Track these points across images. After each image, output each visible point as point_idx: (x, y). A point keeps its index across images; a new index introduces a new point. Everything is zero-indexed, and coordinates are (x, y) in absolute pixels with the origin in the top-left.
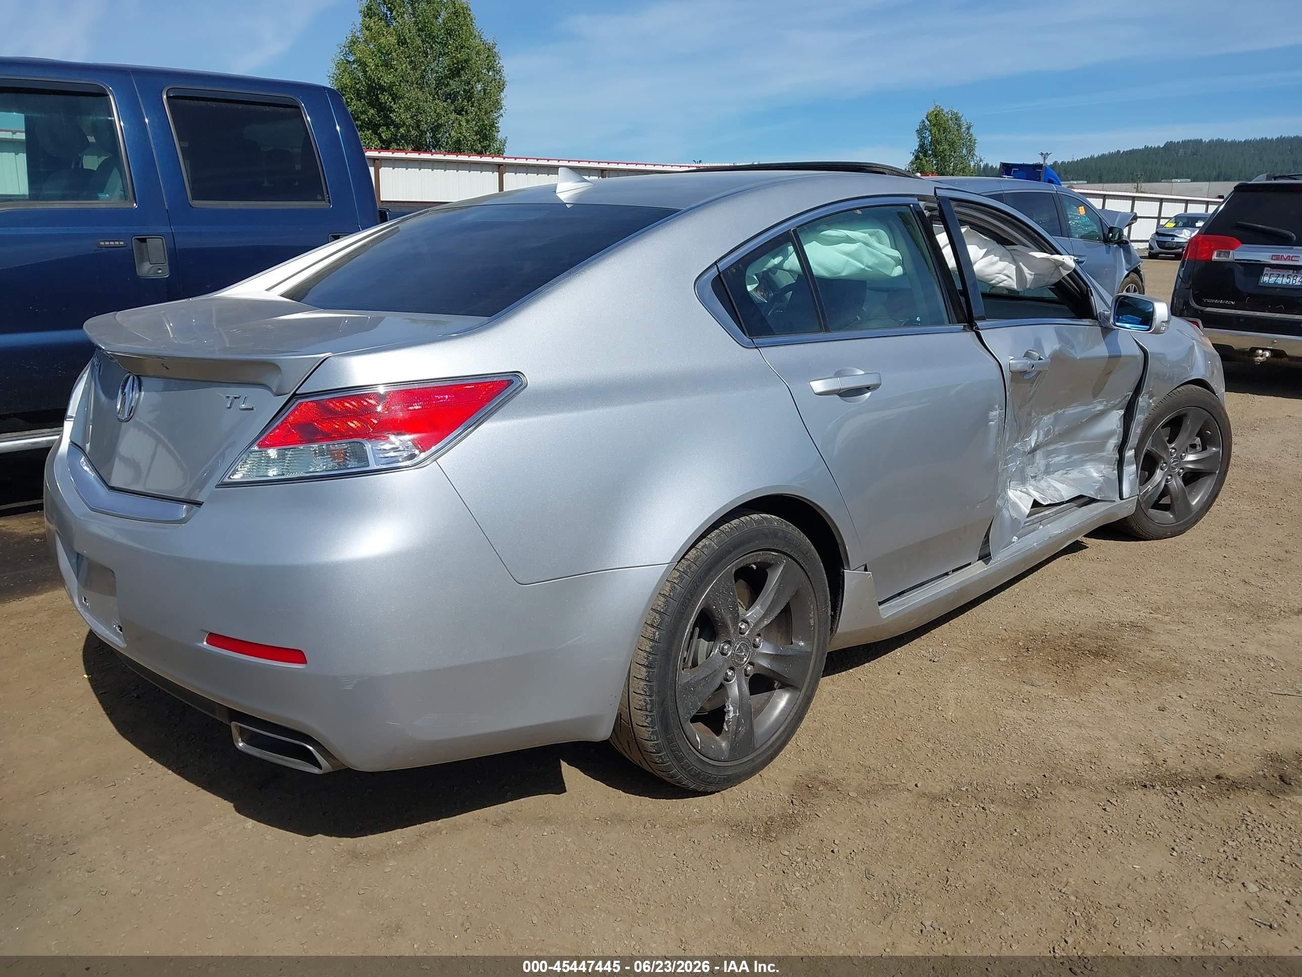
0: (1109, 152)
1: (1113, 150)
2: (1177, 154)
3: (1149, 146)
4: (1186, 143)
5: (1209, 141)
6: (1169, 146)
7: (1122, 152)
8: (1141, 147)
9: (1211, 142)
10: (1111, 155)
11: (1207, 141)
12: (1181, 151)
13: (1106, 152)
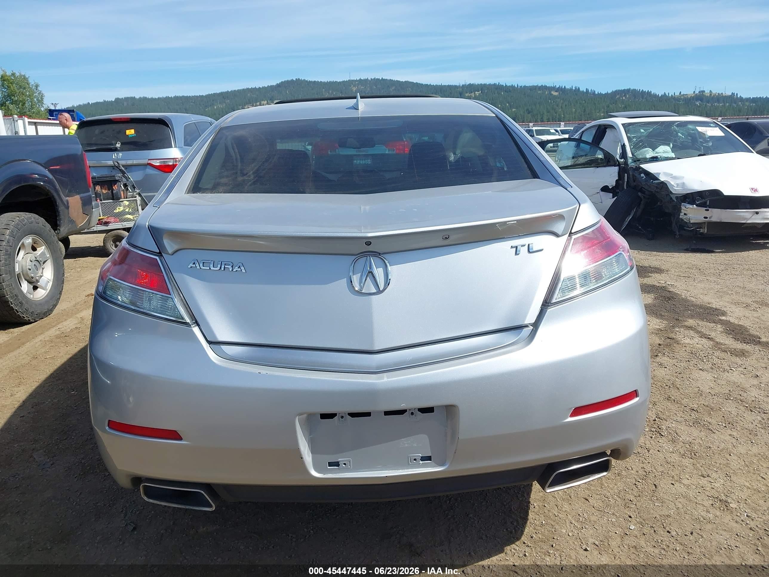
0: (83, 104)
1: (86, 102)
2: (123, 104)
3: (106, 101)
4: (127, 99)
5: (139, 98)
6: (117, 100)
7: (91, 103)
8: (102, 101)
9: (140, 98)
10: (85, 105)
11: (138, 98)
12: (125, 104)
13: (82, 104)
